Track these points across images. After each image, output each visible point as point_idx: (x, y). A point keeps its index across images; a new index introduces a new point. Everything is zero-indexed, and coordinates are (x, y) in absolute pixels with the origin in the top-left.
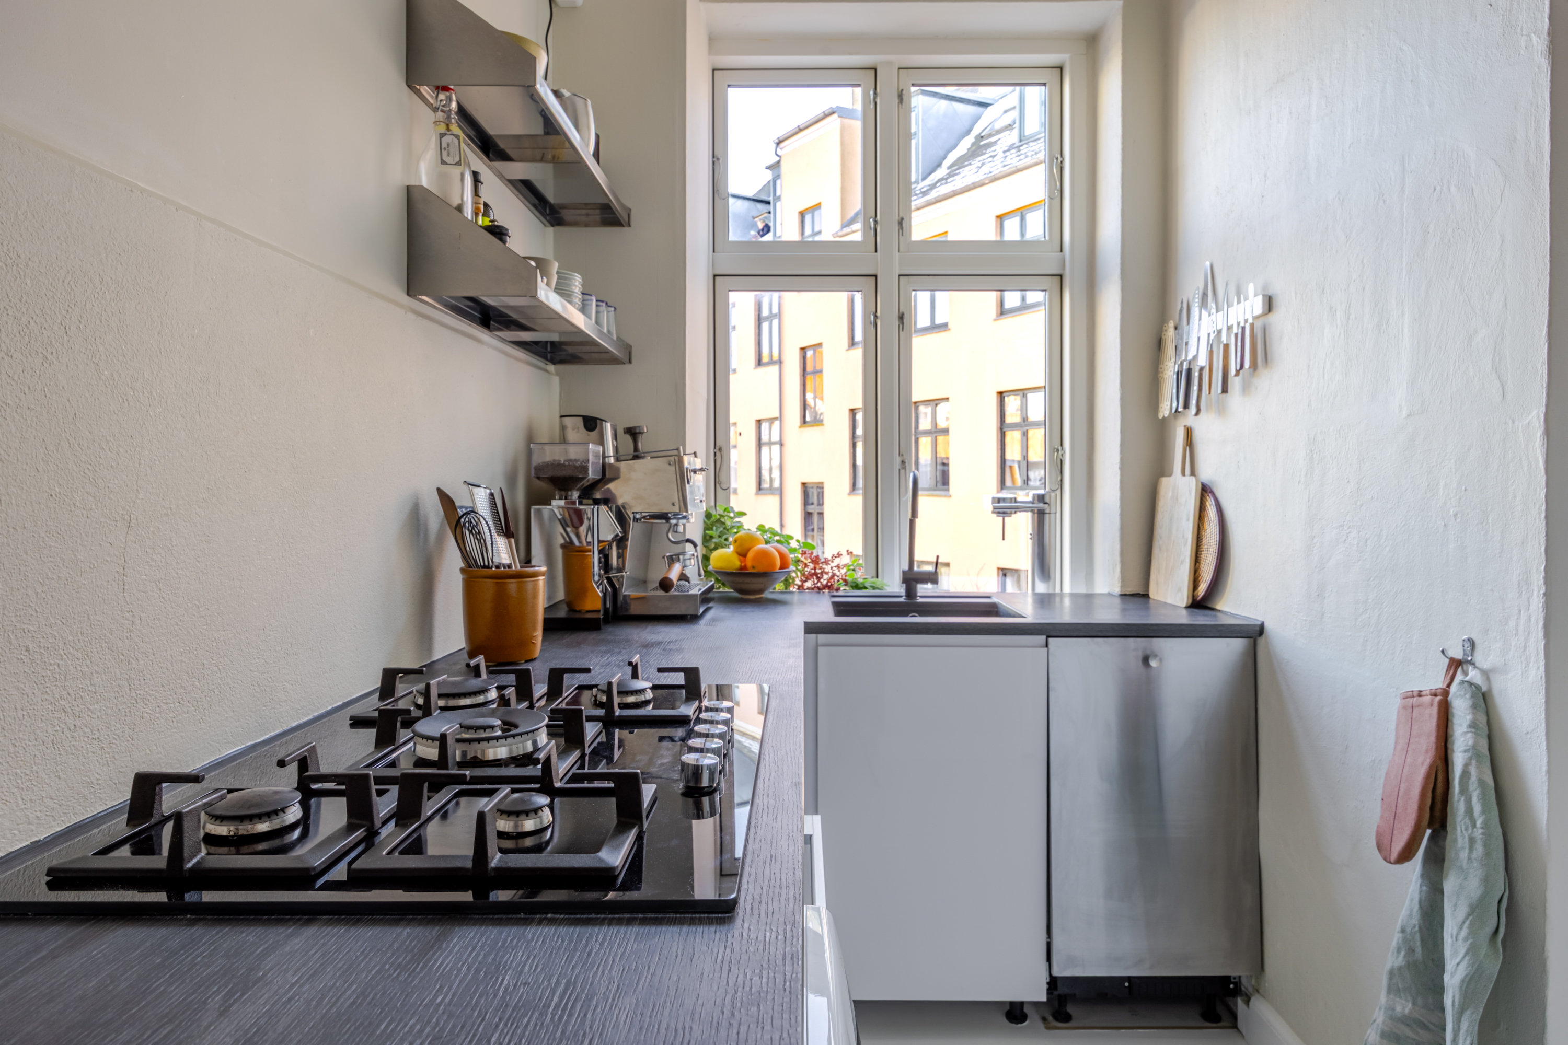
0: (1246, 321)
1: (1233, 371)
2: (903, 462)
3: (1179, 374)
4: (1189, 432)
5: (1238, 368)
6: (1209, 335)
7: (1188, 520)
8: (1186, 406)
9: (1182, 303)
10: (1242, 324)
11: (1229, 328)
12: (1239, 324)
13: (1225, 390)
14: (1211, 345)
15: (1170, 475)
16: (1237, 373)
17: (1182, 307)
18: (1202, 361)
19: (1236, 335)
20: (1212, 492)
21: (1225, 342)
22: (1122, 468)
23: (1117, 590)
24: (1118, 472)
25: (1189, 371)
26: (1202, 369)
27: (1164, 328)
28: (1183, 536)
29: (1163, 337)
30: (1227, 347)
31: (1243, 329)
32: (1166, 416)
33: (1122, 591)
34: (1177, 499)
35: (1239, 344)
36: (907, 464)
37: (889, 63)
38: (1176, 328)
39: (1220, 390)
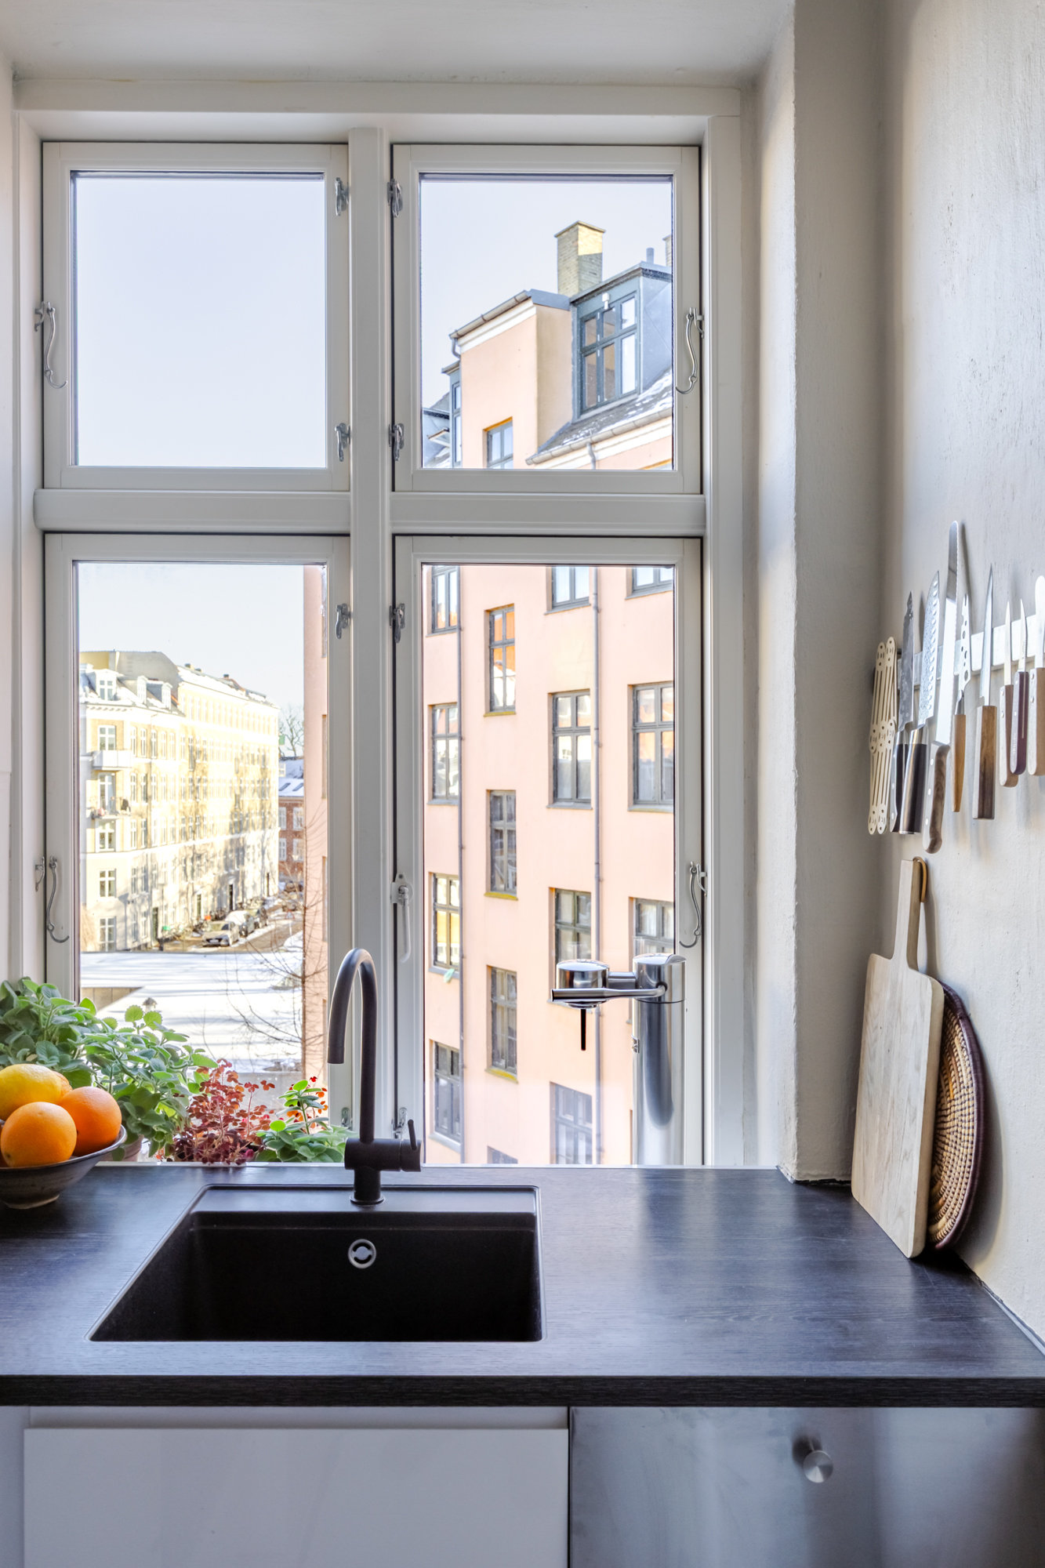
0: (1030, 662)
1: (1001, 776)
2: (400, 891)
3: (901, 750)
4: (923, 873)
5: (1013, 769)
6: (956, 678)
7: (918, 1069)
8: (914, 826)
9: (910, 602)
10: (1022, 668)
11: (997, 671)
12: (1015, 665)
13: (986, 810)
14: (961, 704)
15: (889, 956)
16: (1011, 781)
17: (909, 611)
18: (944, 734)
19: (1009, 690)
20: (966, 1018)
21: (987, 704)
22: (799, 928)
23: (791, 1172)
24: (793, 934)
25: (921, 751)
26: (942, 752)
27: (880, 651)
28: (909, 1100)
29: (879, 669)
30: (990, 712)
31: (1024, 678)
32: (881, 832)
33: (799, 1174)
34: (899, 1010)
35: (1015, 714)
36: (407, 896)
37: (370, 131)
38: (899, 653)
39: (975, 812)
